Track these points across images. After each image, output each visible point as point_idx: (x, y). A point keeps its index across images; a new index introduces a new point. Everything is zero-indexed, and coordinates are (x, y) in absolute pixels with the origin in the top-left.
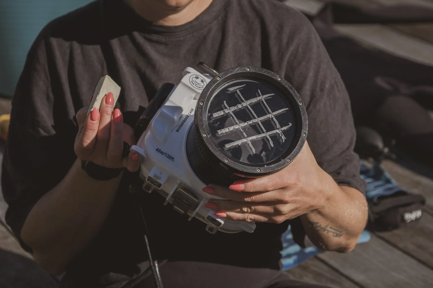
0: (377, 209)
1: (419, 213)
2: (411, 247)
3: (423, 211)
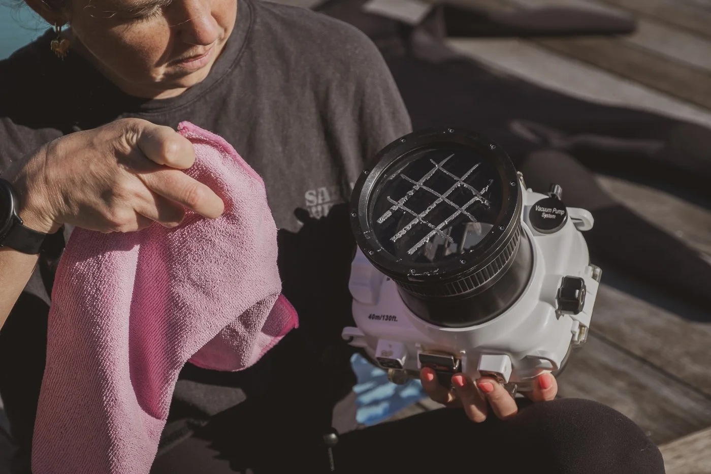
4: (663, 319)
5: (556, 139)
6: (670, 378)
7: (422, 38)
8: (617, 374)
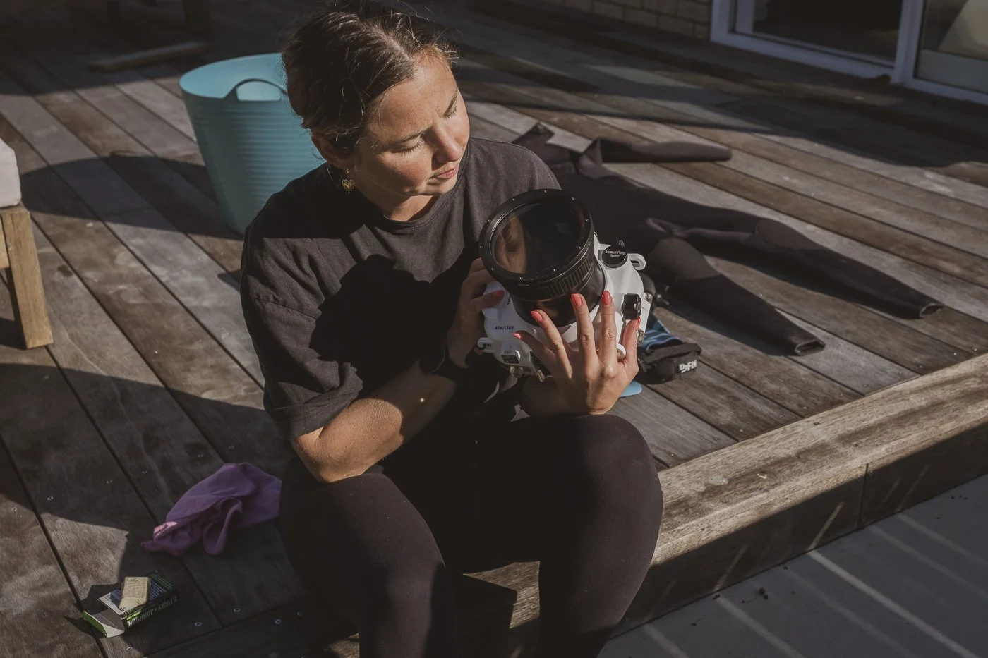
0: (649, 359)
1: (694, 364)
2: (686, 401)
3: (699, 361)
4: (751, 353)
5: (678, 231)
6: (755, 393)
7: (586, 162)
8: (720, 390)
